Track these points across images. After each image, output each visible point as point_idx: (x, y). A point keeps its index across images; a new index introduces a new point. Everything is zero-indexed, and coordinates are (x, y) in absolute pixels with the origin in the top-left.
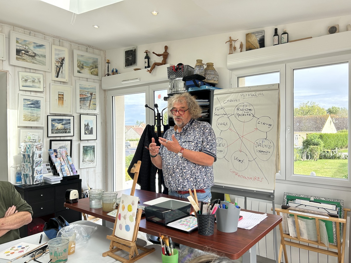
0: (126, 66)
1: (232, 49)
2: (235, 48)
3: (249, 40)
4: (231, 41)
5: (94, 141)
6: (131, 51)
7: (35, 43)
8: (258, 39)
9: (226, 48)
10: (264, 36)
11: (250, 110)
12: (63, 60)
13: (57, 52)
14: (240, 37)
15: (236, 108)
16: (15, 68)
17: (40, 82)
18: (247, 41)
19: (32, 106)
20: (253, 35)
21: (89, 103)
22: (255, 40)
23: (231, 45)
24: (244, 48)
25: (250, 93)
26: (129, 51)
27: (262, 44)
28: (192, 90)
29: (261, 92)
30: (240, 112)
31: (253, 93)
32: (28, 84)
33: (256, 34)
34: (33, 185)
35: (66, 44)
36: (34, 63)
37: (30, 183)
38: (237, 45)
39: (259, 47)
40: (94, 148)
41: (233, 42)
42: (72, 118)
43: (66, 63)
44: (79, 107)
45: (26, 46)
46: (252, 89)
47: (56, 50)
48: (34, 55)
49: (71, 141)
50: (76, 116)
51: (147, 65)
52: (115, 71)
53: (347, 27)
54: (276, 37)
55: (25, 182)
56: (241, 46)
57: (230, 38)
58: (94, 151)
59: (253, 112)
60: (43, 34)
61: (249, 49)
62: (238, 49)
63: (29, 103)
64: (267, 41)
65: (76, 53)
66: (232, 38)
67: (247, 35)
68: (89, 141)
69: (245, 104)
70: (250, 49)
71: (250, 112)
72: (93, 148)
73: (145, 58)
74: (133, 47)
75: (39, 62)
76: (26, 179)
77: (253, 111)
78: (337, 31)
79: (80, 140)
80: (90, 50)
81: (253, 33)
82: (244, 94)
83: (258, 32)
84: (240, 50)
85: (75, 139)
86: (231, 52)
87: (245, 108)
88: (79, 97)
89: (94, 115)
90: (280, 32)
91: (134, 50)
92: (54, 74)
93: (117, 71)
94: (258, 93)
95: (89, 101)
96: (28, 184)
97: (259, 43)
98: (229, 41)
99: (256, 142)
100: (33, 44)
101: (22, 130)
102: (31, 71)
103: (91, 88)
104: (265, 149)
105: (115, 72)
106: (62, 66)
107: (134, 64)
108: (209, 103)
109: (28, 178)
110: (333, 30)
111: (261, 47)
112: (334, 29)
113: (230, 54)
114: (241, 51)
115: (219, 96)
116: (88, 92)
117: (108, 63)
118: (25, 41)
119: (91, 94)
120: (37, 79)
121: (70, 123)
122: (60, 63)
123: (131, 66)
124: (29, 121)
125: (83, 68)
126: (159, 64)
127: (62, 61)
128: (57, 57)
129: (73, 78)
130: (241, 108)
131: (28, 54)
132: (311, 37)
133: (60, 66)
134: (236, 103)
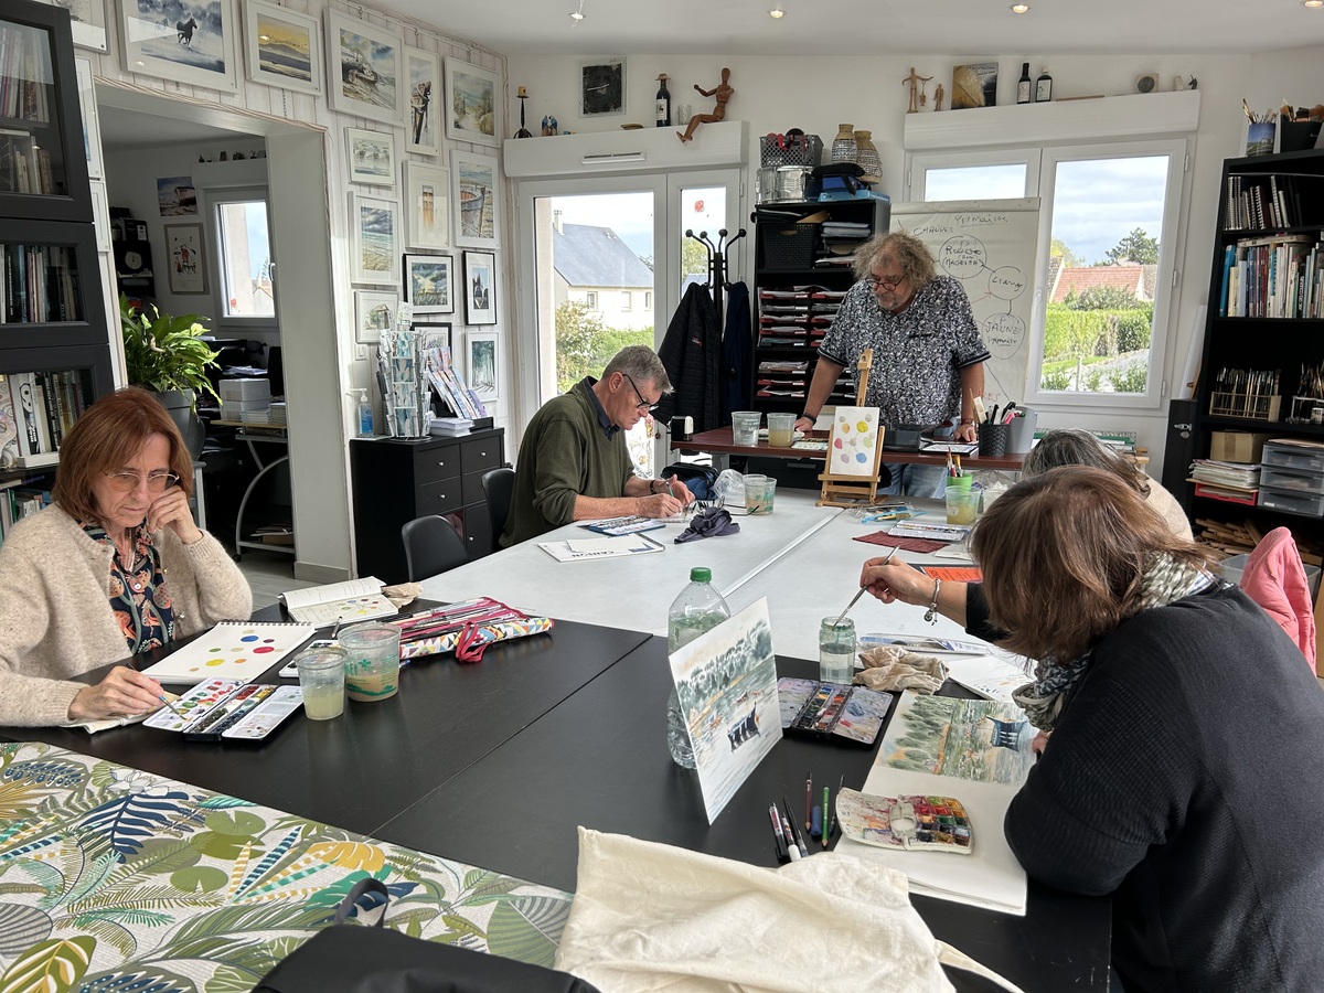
0: (585, 112)
1: (916, 102)
2: (923, 99)
3: (962, 82)
4: (913, 79)
5: (489, 328)
6: (607, 68)
7: (373, 43)
8: (984, 83)
9: (900, 95)
10: (996, 77)
11: (976, 252)
12: (427, 90)
13: (415, 68)
14: (937, 73)
15: (945, 247)
16: (341, 118)
17: (388, 157)
18: (956, 86)
19: (376, 226)
20: (971, 72)
21: (478, 218)
22: (975, 85)
23: (914, 89)
24: (947, 101)
25: (975, 215)
26: (596, 67)
27: (990, 97)
28: (830, 200)
29: (1002, 215)
30: (954, 257)
31: (984, 215)
32: (368, 164)
33: (979, 71)
34: (421, 437)
35: (428, 40)
36: (374, 103)
37: (413, 432)
38: (929, 91)
39: (983, 104)
40: (493, 349)
41: (919, 83)
42: (447, 261)
43: (435, 96)
44: (461, 231)
45: (358, 52)
46: (982, 207)
47: (412, 59)
48: (372, 79)
49: (449, 325)
50: (456, 253)
51: (663, 117)
52: (549, 124)
53: (1174, 82)
54: (1026, 85)
55: (399, 430)
56: (939, 95)
57: (913, 70)
58: (493, 357)
59: (982, 257)
60: (382, 12)
61: (959, 105)
62: (931, 103)
63: (372, 218)
64: (1004, 90)
65: (451, 66)
66: (917, 73)
67: (958, 71)
68: (482, 328)
69: (966, 238)
70: (962, 106)
71: (975, 257)
72: (490, 346)
73: (659, 97)
74: (613, 57)
75: (384, 100)
76: (402, 423)
77: (983, 255)
78: (1154, 89)
79: (467, 323)
80: (475, 56)
81: (973, 67)
82: (965, 215)
83: (983, 66)
84: (934, 103)
85: (456, 320)
86: (913, 108)
87: (964, 248)
88: (460, 201)
89: (489, 252)
90: (1033, 73)
91: (614, 68)
92: (411, 135)
93: (555, 125)
94: (994, 214)
95: (478, 213)
96: (408, 434)
97: (985, 94)
98: (910, 79)
99: (989, 320)
100: (371, 46)
101: (362, 295)
102: (369, 126)
103: (481, 173)
104: (1006, 335)
105: (550, 128)
106: (425, 109)
107: (615, 108)
108: (869, 231)
109: (408, 421)
110: (1146, 85)
111: (987, 105)
112: (1149, 84)
113: (910, 111)
114: (938, 109)
115: (902, 218)
116: (477, 184)
117: (523, 97)
118: (356, 37)
119: (483, 191)
120: (382, 150)
121: (444, 276)
122: (421, 101)
123: (604, 113)
124: (374, 269)
125: (464, 112)
126: (705, 119)
127: (425, 95)
128: (416, 82)
129: (446, 142)
130: (956, 247)
131: (361, 75)
132: (1103, 96)
133: (422, 109)
134: (944, 237)
